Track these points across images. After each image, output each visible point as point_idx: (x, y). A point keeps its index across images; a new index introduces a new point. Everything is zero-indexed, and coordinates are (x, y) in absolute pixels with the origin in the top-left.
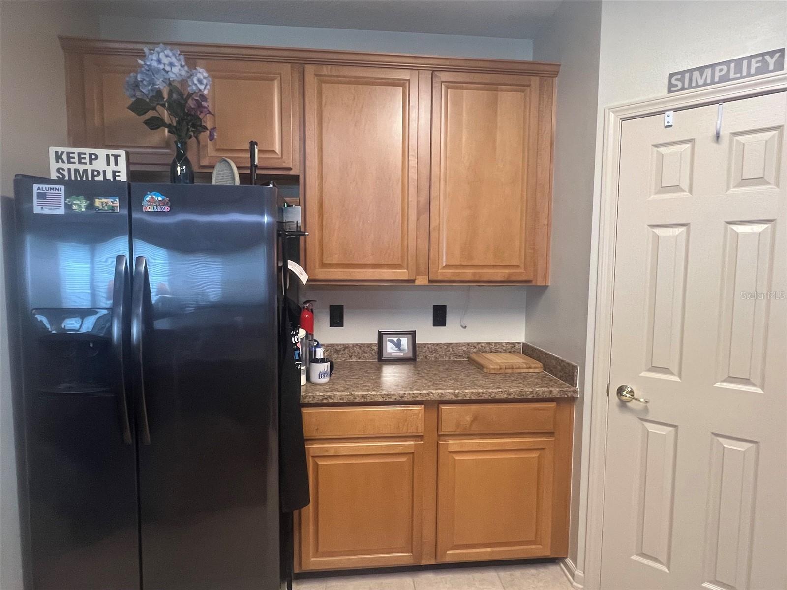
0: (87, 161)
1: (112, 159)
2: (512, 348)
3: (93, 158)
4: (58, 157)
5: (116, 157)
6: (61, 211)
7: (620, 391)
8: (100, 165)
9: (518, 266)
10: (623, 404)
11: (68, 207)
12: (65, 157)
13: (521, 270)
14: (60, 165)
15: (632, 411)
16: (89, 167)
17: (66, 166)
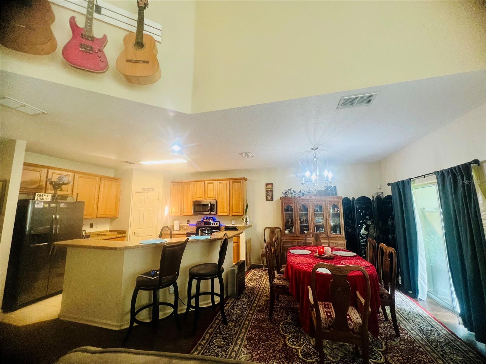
0: (43, 196)
1: (48, 196)
2: (107, 231)
3: (45, 195)
4: (38, 195)
5: (49, 195)
6: (42, 207)
7: (134, 233)
8: (45, 197)
9: (113, 214)
10: (135, 235)
11: (44, 206)
12: (39, 195)
13: (114, 215)
14: (38, 197)
15: (136, 235)
16: (43, 197)
17: (39, 197)
